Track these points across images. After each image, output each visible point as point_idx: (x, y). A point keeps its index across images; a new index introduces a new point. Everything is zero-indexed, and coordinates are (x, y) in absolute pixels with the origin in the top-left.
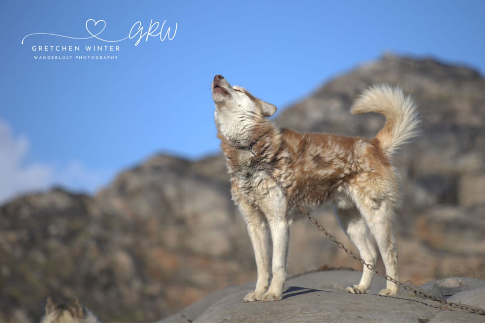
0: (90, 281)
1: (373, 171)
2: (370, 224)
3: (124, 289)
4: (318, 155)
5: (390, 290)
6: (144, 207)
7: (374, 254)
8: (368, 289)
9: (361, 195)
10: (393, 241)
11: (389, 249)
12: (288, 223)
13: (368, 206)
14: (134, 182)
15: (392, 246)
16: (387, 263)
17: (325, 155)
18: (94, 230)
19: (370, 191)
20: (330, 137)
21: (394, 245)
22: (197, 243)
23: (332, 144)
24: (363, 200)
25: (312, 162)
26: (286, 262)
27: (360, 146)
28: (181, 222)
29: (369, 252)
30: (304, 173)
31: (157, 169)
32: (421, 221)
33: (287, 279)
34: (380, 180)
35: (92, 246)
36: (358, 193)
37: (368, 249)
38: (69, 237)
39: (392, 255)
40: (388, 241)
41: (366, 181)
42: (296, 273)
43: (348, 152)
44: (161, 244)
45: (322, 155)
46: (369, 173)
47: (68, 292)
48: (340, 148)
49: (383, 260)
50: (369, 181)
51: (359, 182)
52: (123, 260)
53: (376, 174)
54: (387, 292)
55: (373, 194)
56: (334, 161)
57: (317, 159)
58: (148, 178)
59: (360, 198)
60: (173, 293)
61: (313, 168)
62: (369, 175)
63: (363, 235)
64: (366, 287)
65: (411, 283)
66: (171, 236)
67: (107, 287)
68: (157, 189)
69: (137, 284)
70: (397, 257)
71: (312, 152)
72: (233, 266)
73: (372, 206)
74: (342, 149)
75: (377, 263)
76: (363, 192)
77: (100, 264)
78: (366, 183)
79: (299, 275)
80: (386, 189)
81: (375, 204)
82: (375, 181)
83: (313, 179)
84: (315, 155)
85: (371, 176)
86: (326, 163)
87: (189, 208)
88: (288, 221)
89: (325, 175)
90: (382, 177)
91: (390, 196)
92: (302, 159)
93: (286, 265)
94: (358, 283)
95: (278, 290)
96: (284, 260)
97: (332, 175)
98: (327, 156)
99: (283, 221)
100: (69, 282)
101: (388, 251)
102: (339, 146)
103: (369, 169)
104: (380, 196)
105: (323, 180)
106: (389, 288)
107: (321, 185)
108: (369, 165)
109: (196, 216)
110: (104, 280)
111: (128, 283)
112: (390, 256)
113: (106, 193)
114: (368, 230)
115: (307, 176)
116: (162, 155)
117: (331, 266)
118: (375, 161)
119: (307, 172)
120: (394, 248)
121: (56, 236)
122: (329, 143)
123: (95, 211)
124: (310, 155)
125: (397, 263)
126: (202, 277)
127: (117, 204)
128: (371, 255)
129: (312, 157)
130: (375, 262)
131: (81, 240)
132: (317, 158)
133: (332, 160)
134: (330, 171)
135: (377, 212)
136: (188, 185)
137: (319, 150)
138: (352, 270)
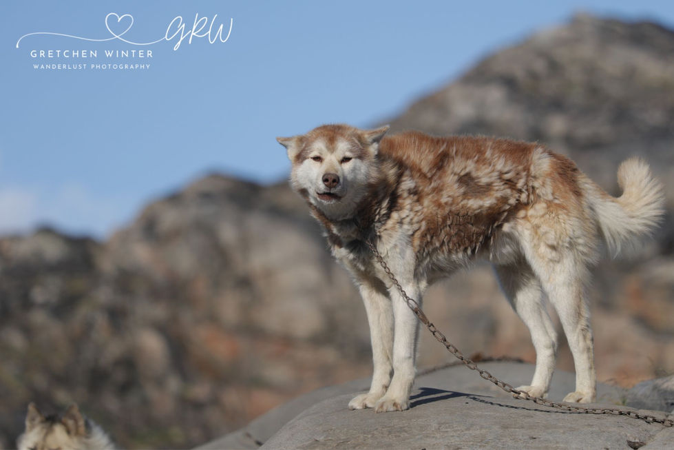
0: (97, 379)
1: (557, 201)
2: (548, 287)
3: (152, 392)
4: (468, 175)
5: (580, 394)
6: (184, 259)
7: (553, 336)
8: (546, 392)
9: (533, 239)
10: (586, 313)
11: (580, 327)
12: (418, 287)
13: (543, 258)
14: (170, 218)
15: (583, 323)
16: (576, 350)
17: (480, 174)
18: (104, 295)
19: (546, 233)
20: (490, 143)
21: (588, 320)
22: (271, 319)
23: (492, 155)
24: (536, 247)
25: (456, 186)
26: (415, 350)
27: (540, 159)
28: (245, 283)
29: (546, 333)
30: (440, 205)
31: (206, 197)
32: (632, 282)
33: (417, 376)
34: (565, 216)
35: (101, 321)
36: (530, 235)
37: (545, 327)
38: (64, 307)
39: (585, 337)
40: (578, 314)
41: (543, 216)
42: (431, 366)
43: (520, 167)
44: (213, 319)
45: (474, 174)
46: (549, 204)
47: (62, 396)
48: (506, 161)
49: (570, 345)
50: (547, 216)
51: (531, 216)
52: (152, 345)
53: (559, 206)
54: (577, 397)
55: (552, 238)
56: (495, 184)
57: (466, 180)
58: (193, 212)
59: (533, 245)
60: (232, 398)
61: (457, 194)
62: (548, 207)
63: (538, 304)
64: (543, 389)
65: (616, 383)
66: (229, 306)
67: (125, 389)
68: (206, 229)
69: (174, 384)
70: (592, 340)
71: (457, 170)
72: (329, 355)
73: (550, 257)
74: (509, 163)
75: (557, 350)
76: (536, 233)
77: (114, 349)
78: (542, 219)
79: (434, 370)
80: (574, 231)
81: (554, 254)
82: (556, 218)
83: (458, 215)
84: (463, 173)
85: (551, 209)
86: (481, 187)
87: (257, 261)
88: (418, 283)
89: (479, 208)
90: (569, 212)
91: (579, 244)
92: (439, 182)
93: (415, 356)
94: (529, 383)
95: (402, 394)
96: (413, 347)
97: (490, 208)
98: (484, 176)
99: (411, 284)
100: (62, 380)
101: (578, 330)
102: (504, 160)
103: (550, 197)
104: (563, 241)
105: (476, 216)
106: (580, 391)
107: (472, 224)
108: (551, 191)
109: (269, 274)
110: (120, 376)
111: (160, 382)
112: (581, 338)
113: (124, 236)
114: (544, 295)
115: (447, 209)
116: (215, 175)
117: (487, 354)
118: (561, 186)
119: (446, 203)
120: (588, 326)
121: (44, 306)
122: (488, 154)
123: (107, 265)
124: (452, 173)
125: (592, 351)
126: (278, 373)
127: (142, 254)
128: (549, 336)
129: (456, 177)
130: (556, 348)
131: (83, 312)
132: (466, 178)
133: (492, 183)
134: (487, 202)
135: (558, 267)
136: (256, 223)
137: (470, 166)
138: (520, 361)
